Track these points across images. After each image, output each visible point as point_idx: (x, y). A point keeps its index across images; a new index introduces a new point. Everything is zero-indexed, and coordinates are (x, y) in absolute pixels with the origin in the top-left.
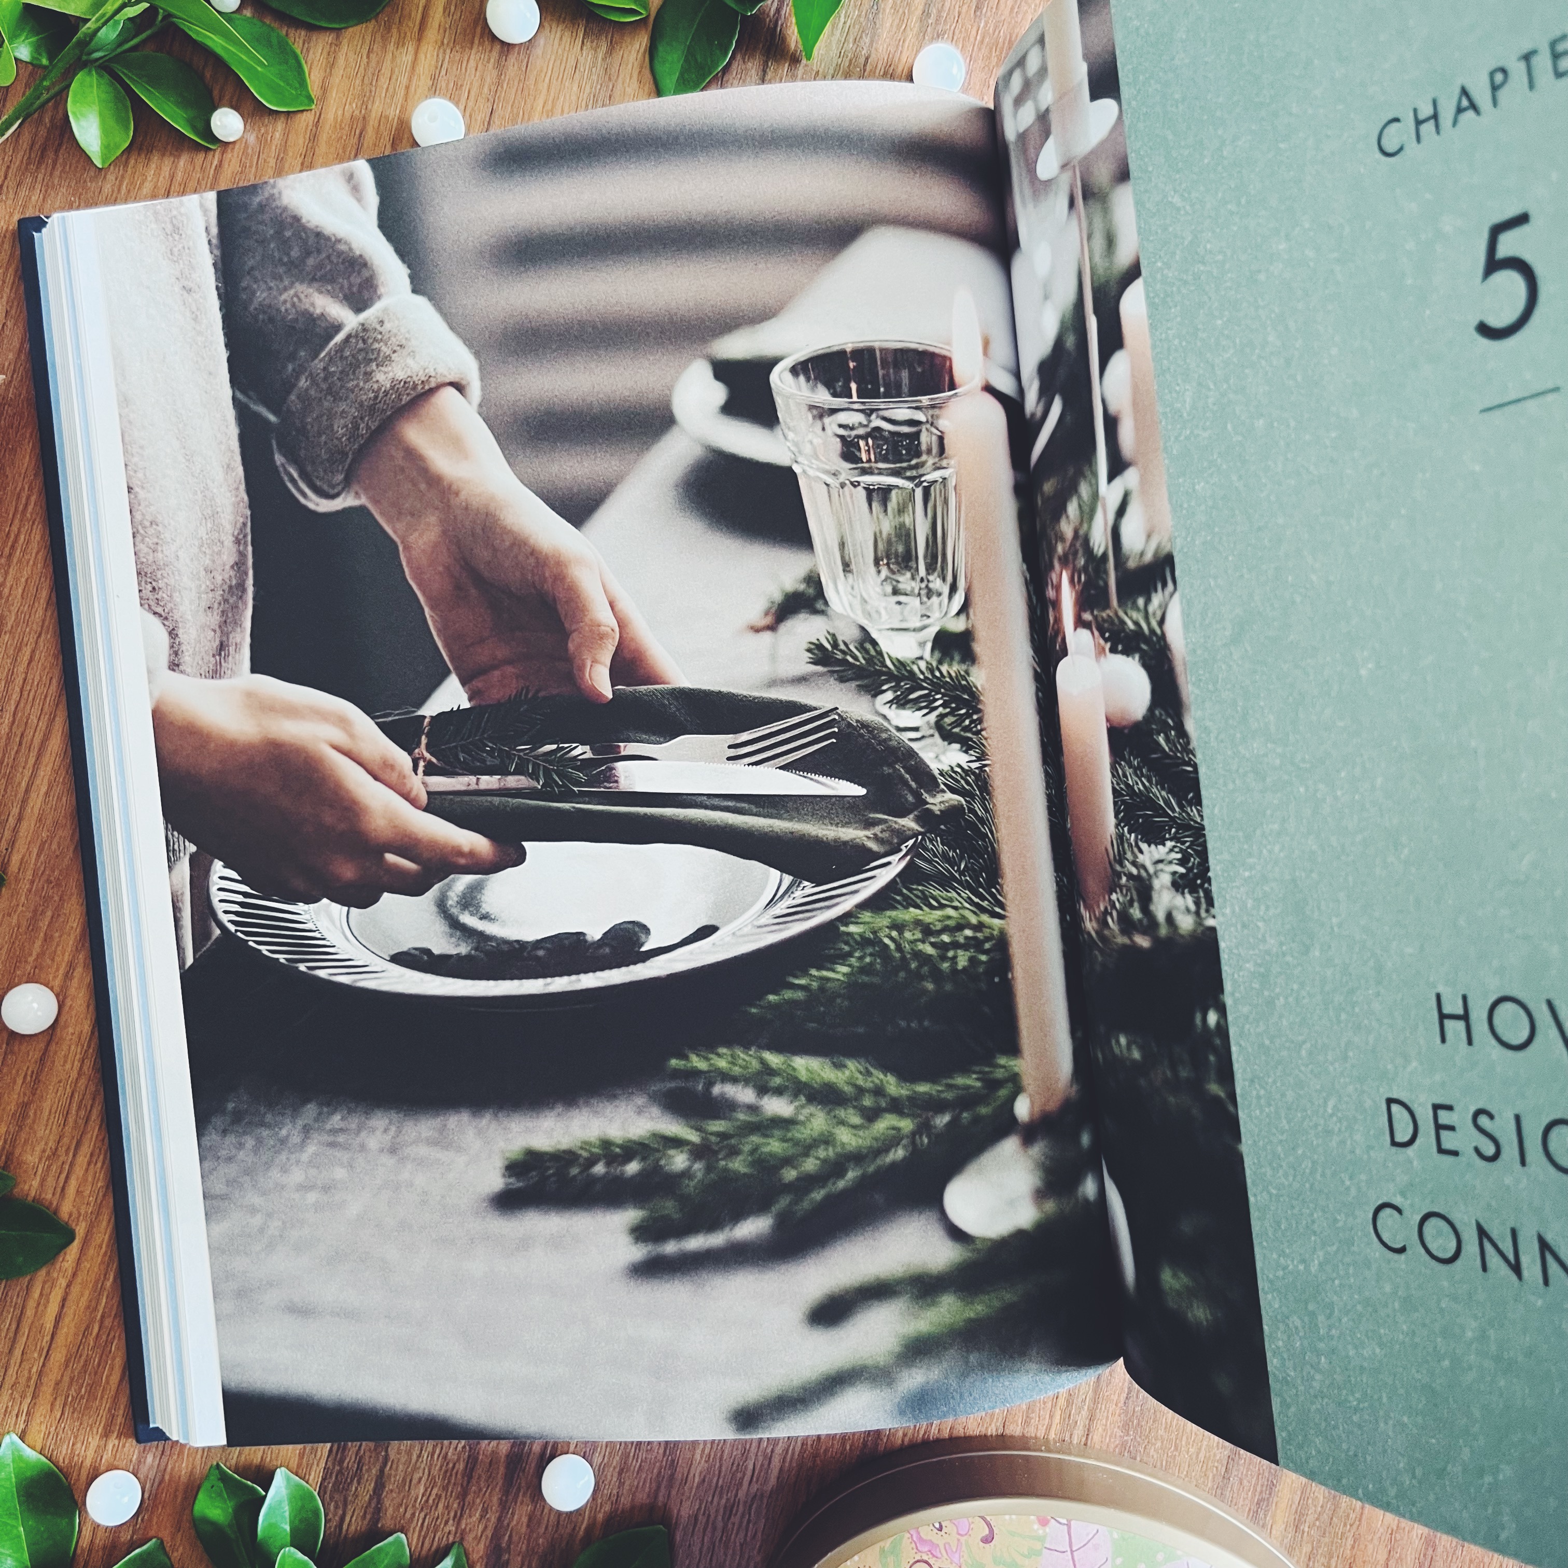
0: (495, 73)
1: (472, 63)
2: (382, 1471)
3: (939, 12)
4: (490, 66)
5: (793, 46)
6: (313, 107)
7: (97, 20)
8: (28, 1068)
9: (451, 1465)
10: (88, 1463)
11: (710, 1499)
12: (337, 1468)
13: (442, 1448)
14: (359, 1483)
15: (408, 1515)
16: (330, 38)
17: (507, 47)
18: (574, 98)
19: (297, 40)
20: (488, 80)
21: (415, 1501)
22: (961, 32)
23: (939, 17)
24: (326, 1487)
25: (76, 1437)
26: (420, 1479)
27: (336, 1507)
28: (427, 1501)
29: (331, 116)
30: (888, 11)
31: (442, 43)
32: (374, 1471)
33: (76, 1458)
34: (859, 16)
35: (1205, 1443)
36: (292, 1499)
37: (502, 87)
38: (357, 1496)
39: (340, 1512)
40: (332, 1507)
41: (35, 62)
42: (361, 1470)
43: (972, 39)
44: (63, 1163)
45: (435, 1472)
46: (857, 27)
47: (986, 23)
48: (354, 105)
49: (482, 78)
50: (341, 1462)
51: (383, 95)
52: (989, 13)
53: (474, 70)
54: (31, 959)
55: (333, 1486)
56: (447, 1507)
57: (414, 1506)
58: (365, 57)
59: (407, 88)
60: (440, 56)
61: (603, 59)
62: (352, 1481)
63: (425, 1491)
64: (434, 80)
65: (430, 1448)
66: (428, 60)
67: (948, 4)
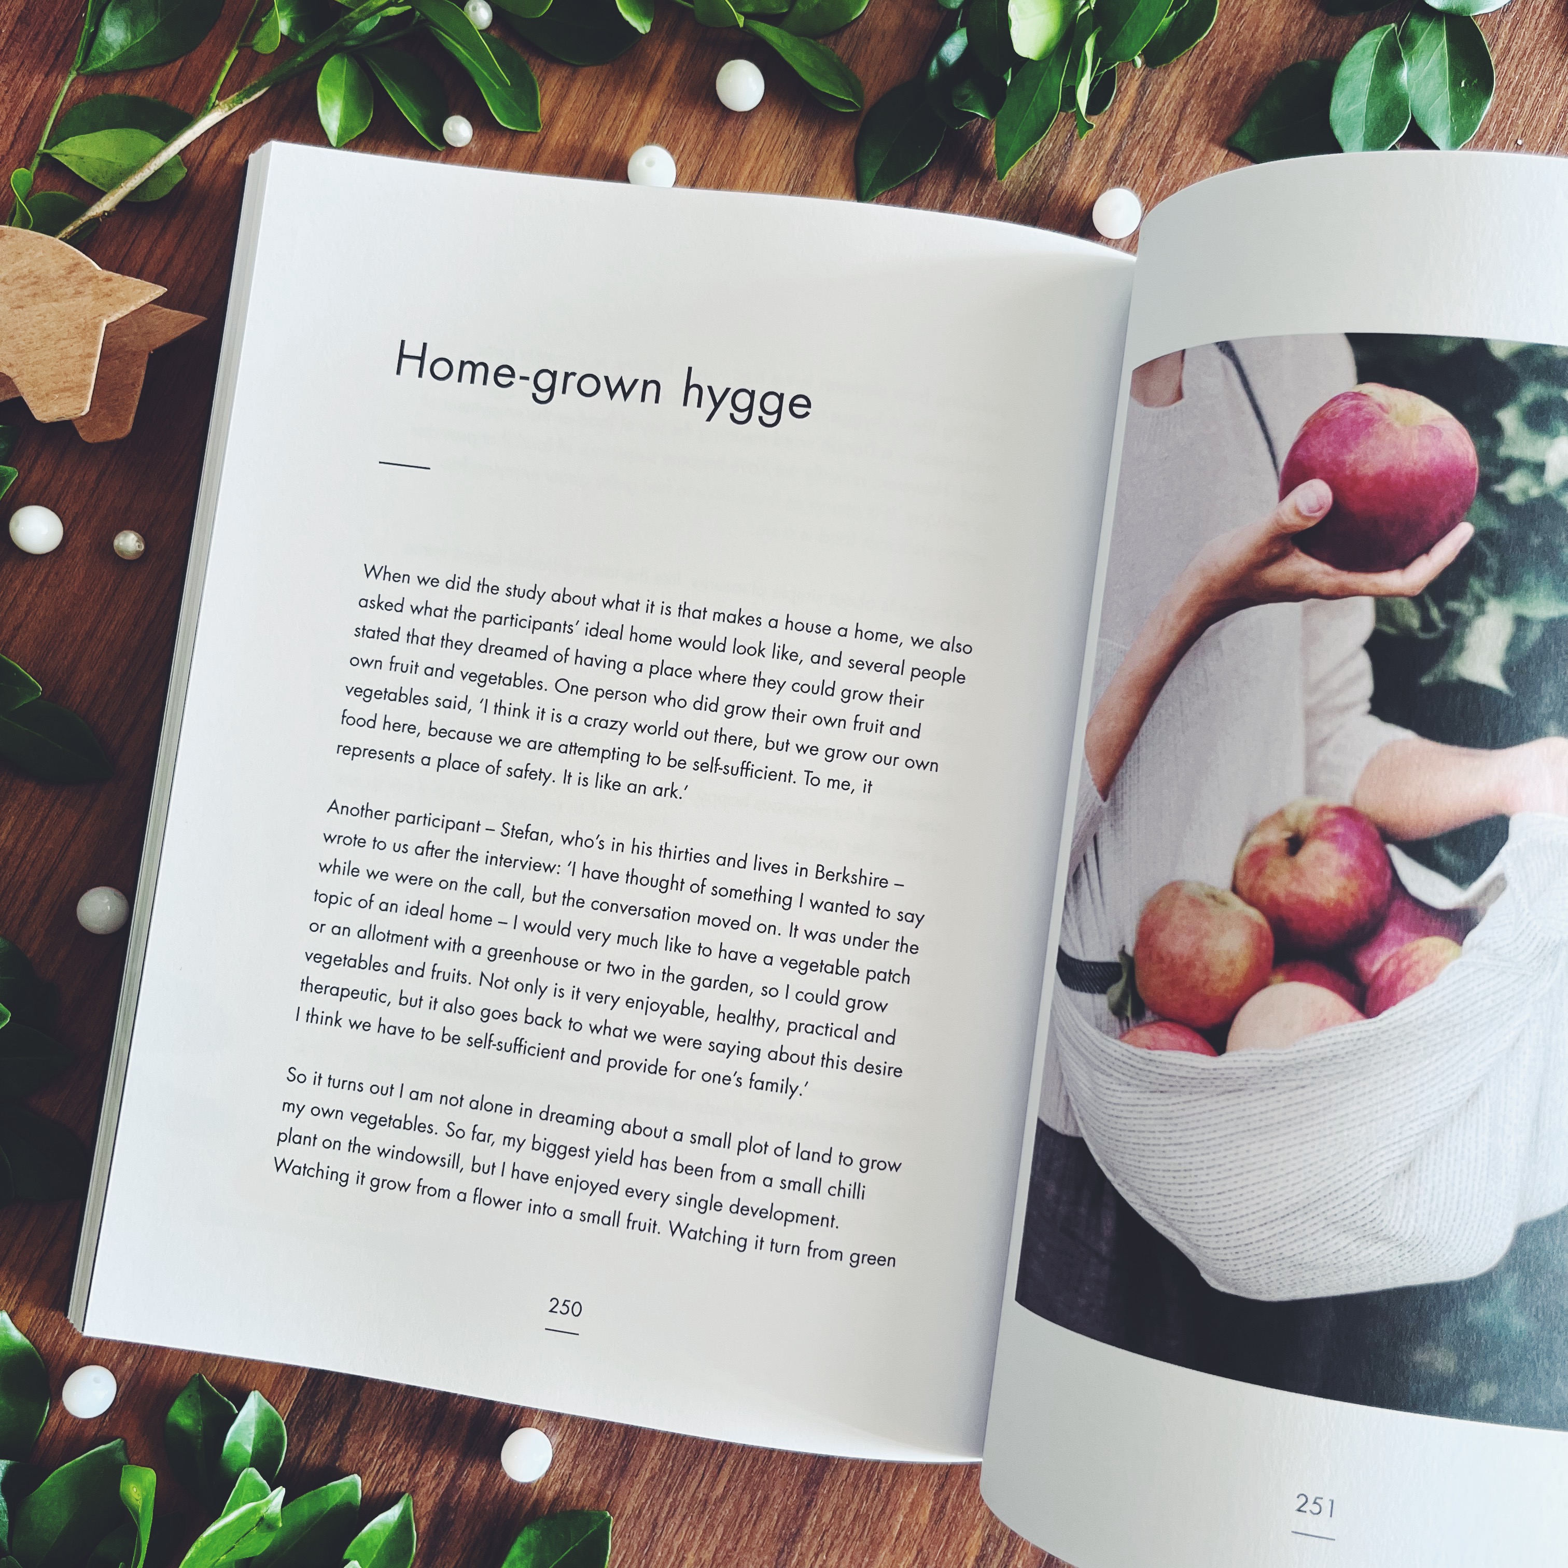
0: (711, 133)
1: (693, 119)
2: (350, 1412)
3: (1126, 161)
4: (708, 127)
5: (987, 164)
6: (539, 131)
7: (361, 11)
8: (90, 966)
9: (417, 1419)
10: (69, 1353)
11: (657, 1496)
12: (308, 1401)
13: (411, 1401)
14: (325, 1421)
15: (367, 1459)
16: (565, 72)
17: (727, 113)
18: (779, 170)
19: (536, 69)
20: (704, 138)
21: (376, 1447)
22: (1142, 182)
23: (1123, 166)
24: (293, 1418)
25: (63, 1327)
26: (385, 1427)
27: (299, 1440)
28: (387, 1449)
29: (553, 142)
30: (1079, 150)
31: (669, 97)
32: (343, 1411)
33: (58, 1348)
34: (1053, 149)
36: (260, 1423)
37: (716, 147)
38: (322, 1432)
39: (302, 1445)
40: (295, 1439)
41: (292, 38)
42: (330, 1408)
43: (1151, 190)
45: (401, 1422)
46: (1049, 158)
47: (1167, 178)
48: (577, 137)
49: (699, 136)
50: (312, 1397)
51: (605, 133)
52: (1170, 170)
53: (693, 127)
54: (115, 863)
55: (301, 1418)
56: (405, 1458)
57: (374, 1452)
58: (595, 95)
59: (629, 131)
60: (665, 108)
61: (812, 141)
62: (319, 1417)
63: (388, 1439)
64: (655, 128)
65: (400, 1398)
66: (652, 109)
67: (1134, 155)
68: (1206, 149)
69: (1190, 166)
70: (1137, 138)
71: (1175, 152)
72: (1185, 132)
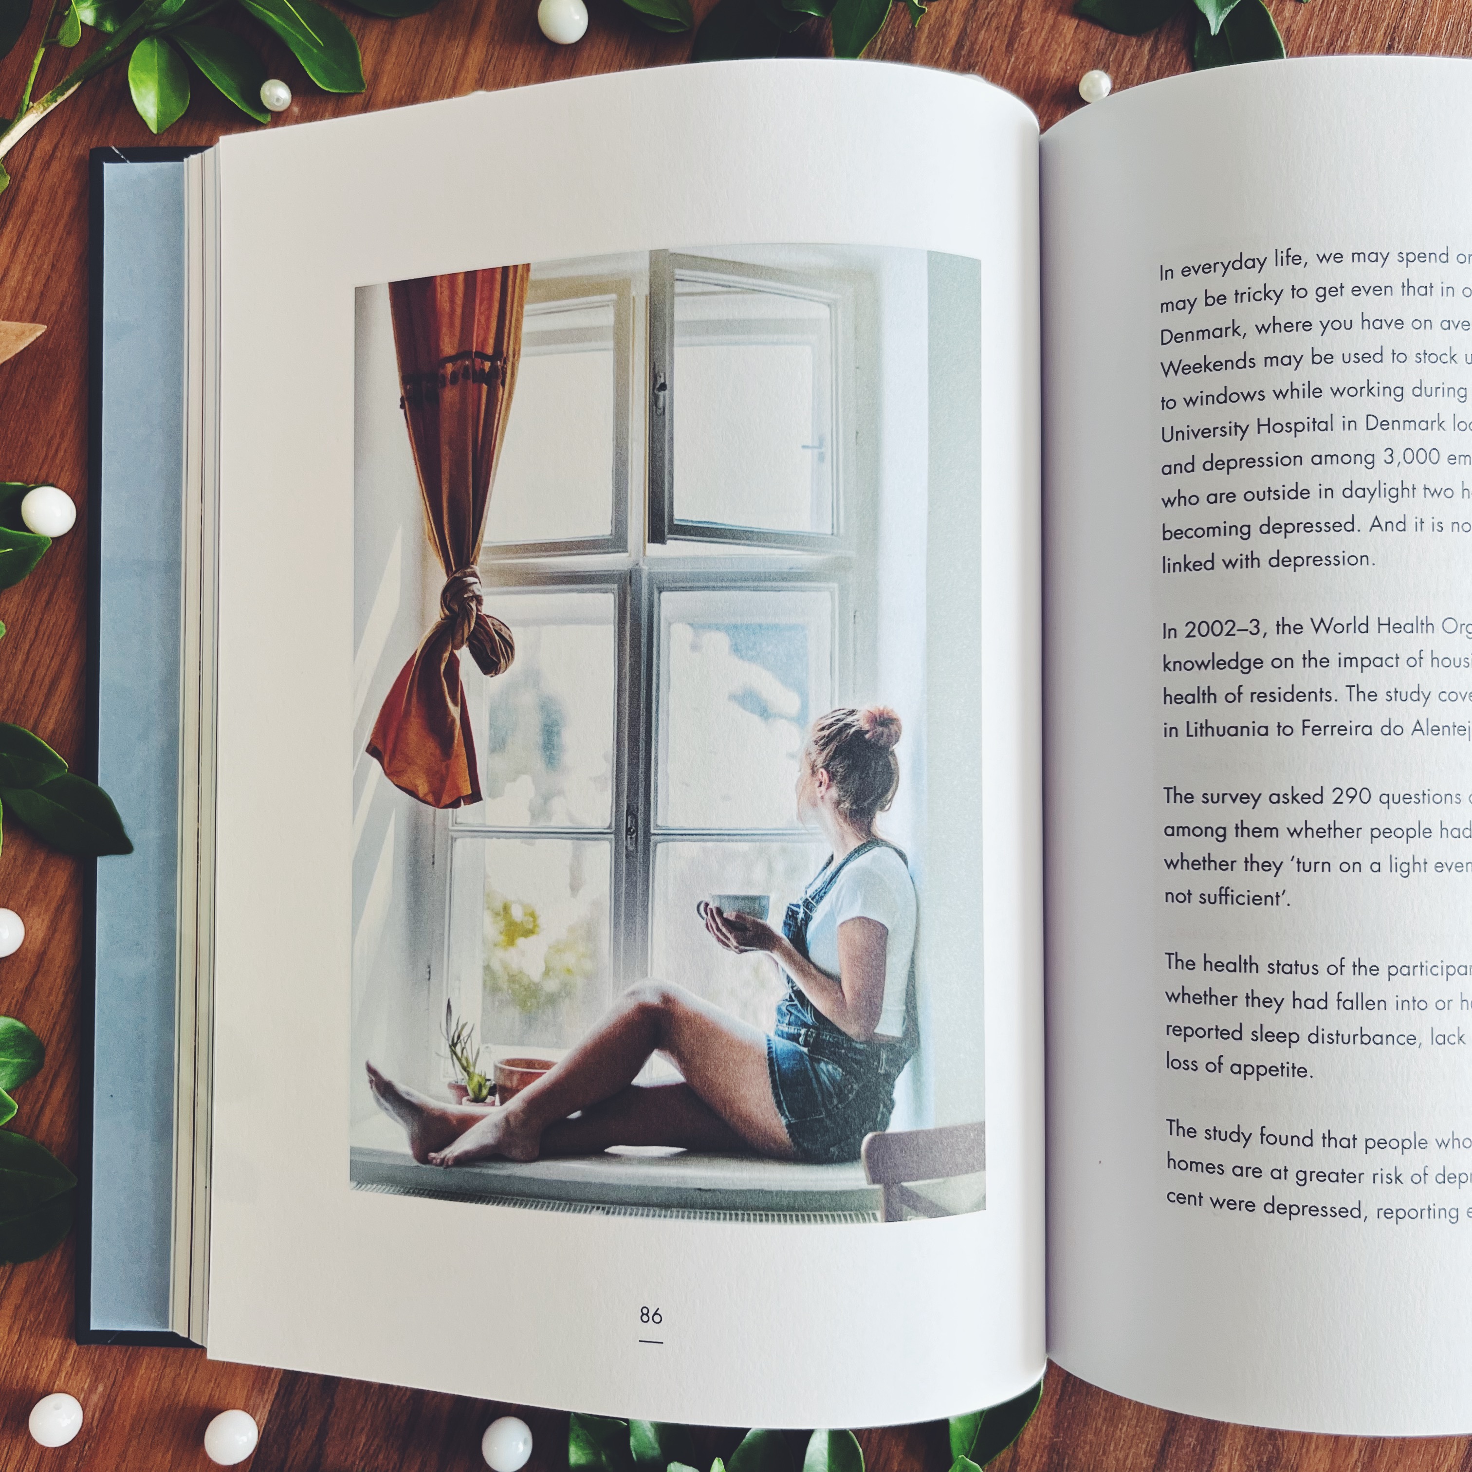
0: (541, 72)
1: (519, 62)
2: (326, 1417)
3: (973, 45)
4: (537, 63)
6: (364, 91)
8: (13, 998)
9: (394, 1417)
12: (283, 1411)
13: (386, 1400)
14: (303, 1429)
16: (383, 26)
17: (553, 48)
19: (353, 29)
21: (357, 1450)
22: (992, 64)
23: (971, 51)
24: (270, 1430)
25: (30, 1362)
26: (363, 1429)
27: (279, 1450)
28: (367, 1451)
30: (923, 40)
31: (493, 39)
32: (318, 1418)
33: (29, 1382)
34: (895, 42)
35: (1133, 1450)
38: (300, 1441)
41: (99, 27)
42: (306, 1416)
43: (1002, 72)
44: (40, 1092)
45: (378, 1421)
47: (1017, 58)
48: (403, 92)
50: (287, 1406)
51: (432, 85)
52: (1020, 49)
53: (521, 66)
54: (25, 891)
55: (277, 1429)
56: (387, 1459)
57: (354, 1455)
58: (417, 47)
60: (490, 52)
62: (296, 1425)
63: (367, 1441)
64: (482, 73)
65: (375, 1397)
66: (476, 55)
67: (981, 37)
68: (1054, 22)
69: (1040, 41)
70: (981, 20)
71: (1023, 29)
72: (1031, 7)
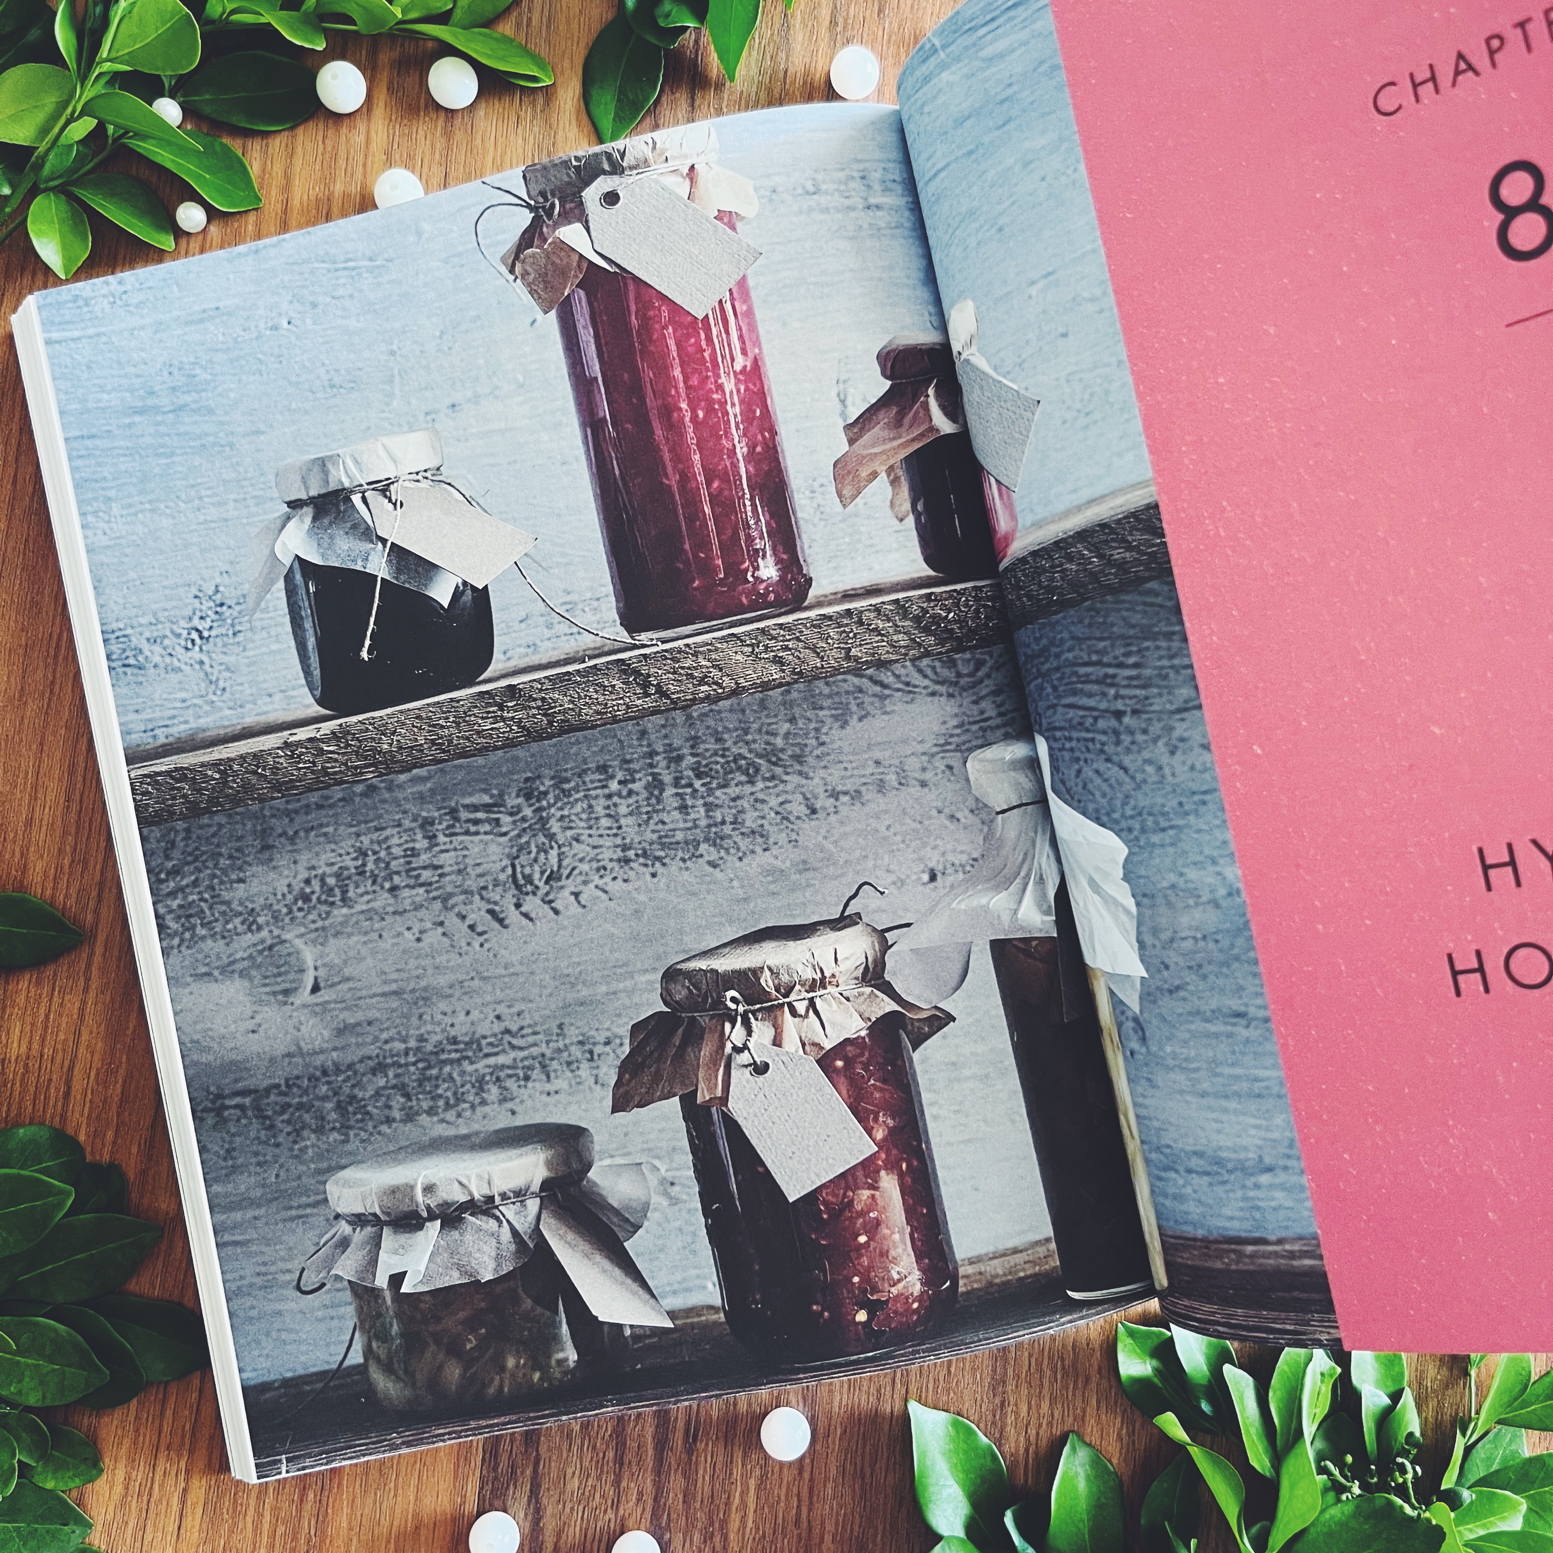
0: (443, 140)
2: (535, 1471)
3: (846, 20)
4: (438, 133)
5: (715, 73)
9: (601, 1455)
12: (492, 1475)
17: (451, 113)
18: (520, 151)
20: (438, 145)
22: (868, 35)
23: (845, 26)
26: (574, 1473)
28: (583, 1494)
29: (296, 202)
30: (798, 26)
31: (391, 119)
32: (528, 1472)
34: (772, 35)
37: (452, 150)
38: (515, 1499)
42: (516, 1474)
43: (880, 40)
45: (586, 1463)
46: (772, 45)
47: (891, 23)
49: (433, 145)
50: (495, 1469)
51: (343, 175)
52: (891, 14)
53: (423, 139)
54: (129, 1032)
55: (491, 1493)
56: (602, 1496)
57: (571, 1500)
58: (320, 143)
59: (364, 165)
60: (391, 131)
61: (541, 111)
62: (508, 1486)
63: (580, 1484)
64: (388, 154)
65: (579, 1441)
66: (379, 137)
67: (852, 12)
